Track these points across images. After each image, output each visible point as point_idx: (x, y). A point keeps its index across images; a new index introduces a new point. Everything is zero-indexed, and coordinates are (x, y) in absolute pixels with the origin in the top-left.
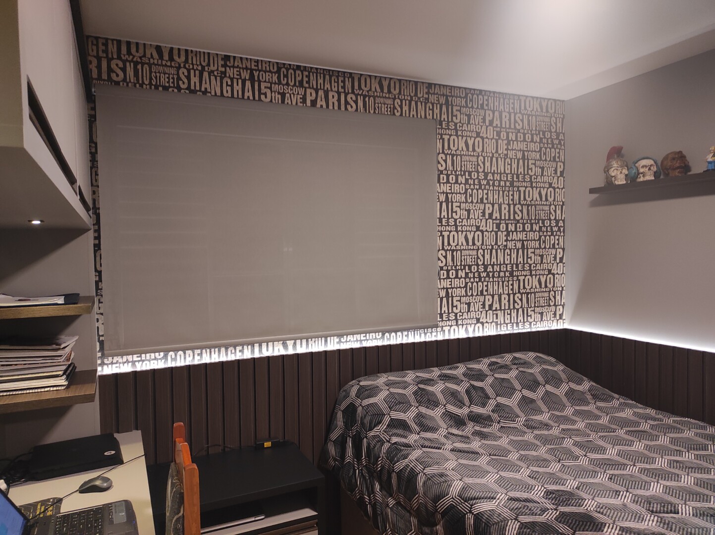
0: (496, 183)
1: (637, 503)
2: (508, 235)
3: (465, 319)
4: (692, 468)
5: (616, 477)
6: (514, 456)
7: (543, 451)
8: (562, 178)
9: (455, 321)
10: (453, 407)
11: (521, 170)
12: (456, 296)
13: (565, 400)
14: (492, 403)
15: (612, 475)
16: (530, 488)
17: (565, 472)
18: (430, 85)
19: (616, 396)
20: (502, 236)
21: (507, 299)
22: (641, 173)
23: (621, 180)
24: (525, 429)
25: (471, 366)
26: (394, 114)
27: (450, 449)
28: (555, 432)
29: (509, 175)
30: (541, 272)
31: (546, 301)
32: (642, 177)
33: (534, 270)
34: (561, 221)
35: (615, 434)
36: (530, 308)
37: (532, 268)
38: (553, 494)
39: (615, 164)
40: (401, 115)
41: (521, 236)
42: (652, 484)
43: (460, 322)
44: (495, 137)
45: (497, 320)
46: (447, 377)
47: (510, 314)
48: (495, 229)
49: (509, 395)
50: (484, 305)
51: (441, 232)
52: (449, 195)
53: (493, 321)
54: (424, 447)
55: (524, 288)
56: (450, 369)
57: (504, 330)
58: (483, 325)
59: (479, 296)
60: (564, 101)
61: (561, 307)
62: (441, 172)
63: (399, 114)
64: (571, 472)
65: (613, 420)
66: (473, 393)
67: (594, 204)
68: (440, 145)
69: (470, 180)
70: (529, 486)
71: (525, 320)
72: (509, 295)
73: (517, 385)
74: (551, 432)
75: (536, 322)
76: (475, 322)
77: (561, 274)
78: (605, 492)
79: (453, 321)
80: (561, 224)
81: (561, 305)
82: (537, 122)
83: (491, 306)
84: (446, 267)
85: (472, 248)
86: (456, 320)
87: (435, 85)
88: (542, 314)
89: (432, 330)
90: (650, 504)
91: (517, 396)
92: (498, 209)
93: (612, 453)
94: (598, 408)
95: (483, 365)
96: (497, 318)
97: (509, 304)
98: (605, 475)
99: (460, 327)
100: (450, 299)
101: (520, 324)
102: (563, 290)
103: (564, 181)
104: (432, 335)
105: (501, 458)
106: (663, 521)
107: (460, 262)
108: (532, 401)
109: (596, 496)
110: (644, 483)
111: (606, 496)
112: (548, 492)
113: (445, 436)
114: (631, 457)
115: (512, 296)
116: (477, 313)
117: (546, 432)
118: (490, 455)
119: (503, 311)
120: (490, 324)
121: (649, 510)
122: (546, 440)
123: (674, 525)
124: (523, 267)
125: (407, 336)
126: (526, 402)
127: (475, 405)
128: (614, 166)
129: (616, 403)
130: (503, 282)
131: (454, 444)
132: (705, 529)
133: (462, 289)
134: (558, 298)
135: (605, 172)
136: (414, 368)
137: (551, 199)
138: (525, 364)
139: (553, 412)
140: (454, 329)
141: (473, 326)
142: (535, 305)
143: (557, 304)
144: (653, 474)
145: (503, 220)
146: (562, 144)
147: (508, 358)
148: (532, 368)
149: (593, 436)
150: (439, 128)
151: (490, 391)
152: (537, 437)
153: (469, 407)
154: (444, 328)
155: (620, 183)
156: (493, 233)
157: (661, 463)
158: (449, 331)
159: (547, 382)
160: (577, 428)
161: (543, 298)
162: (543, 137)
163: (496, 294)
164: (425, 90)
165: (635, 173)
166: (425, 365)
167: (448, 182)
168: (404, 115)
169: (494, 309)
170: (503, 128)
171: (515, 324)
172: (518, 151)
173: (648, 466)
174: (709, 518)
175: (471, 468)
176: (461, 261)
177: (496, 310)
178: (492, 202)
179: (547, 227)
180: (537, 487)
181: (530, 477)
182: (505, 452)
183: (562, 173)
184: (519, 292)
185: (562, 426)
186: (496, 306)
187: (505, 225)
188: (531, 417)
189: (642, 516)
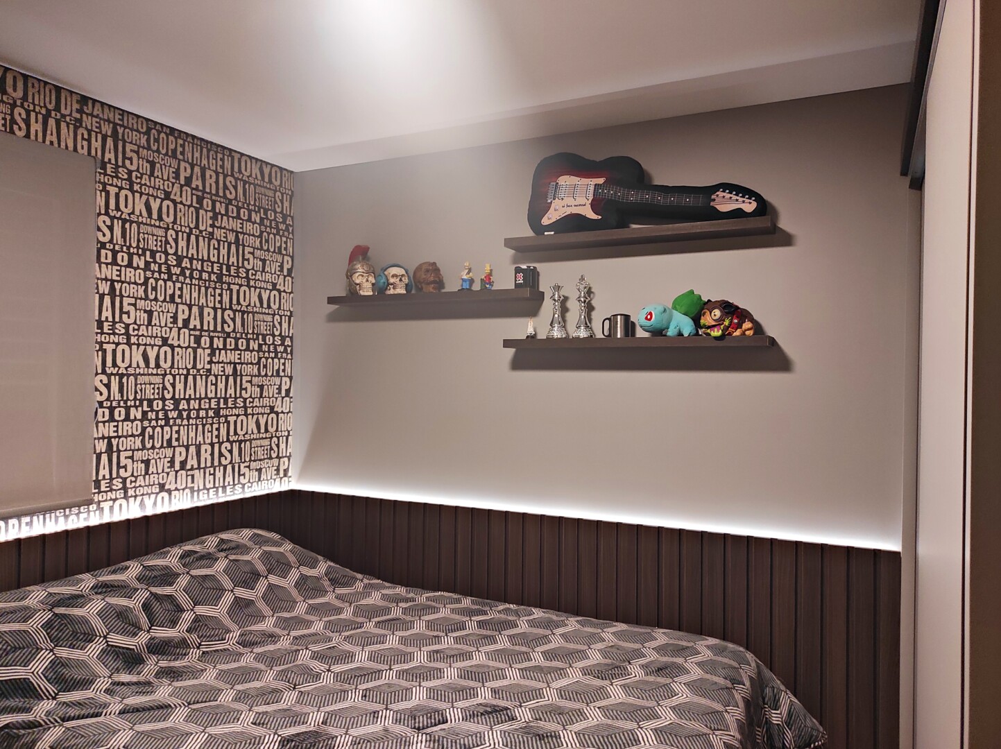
0: (196, 274)
1: (400, 722)
2: (212, 354)
3: (140, 486)
4: (453, 656)
5: (372, 692)
6: (226, 697)
7: (269, 679)
8: (290, 279)
9: (123, 491)
10: (119, 637)
11: (233, 259)
12: (126, 450)
13: (294, 593)
14: (188, 617)
15: (366, 690)
16: (257, 742)
17: (304, 703)
18: (84, 100)
19: (359, 576)
20: (204, 355)
21: (209, 451)
22: (392, 284)
23: (367, 291)
24: (241, 649)
25: (151, 563)
26: (12, 132)
27: (117, 712)
28: (284, 644)
29: (215, 265)
30: (261, 410)
31: (266, 452)
32: (392, 290)
33: (250, 407)
34: (288, 339)
35: (363, 630)
36: (244, 463)
37: (248, 405)
38: (292, 741)
39: (360, 268)
40: (28, 136)
41: (233, 356)
42: (414, 689)
43: (131, 492)
44: (194, 204)
45: (192, 485)
46: (108, 587)
47: (214, 474)
48: (192, 345)
49: (215, 601)
50: (172, 462)
51: (101, 343)
52: (116, 283)
53: (186, 487)
54: (68, 721)
55: (236, 433)
56: (114, 572)
57: (204, 500)
58: (170, 494)
59: (165, 448)
60: (292, 172)
61: (286, 459)
62: (103, 245)
63: (22, 133)
64: (312, 699)
65: (359, 611)
66: (156, 606)
67: (332, 318)
68: (101, 201)
69: (152, 265)
70: (255, 738)
71: (236, 482)
72: (212, 445)
73: (227, 583)
74: (278, 646)
75: (252, 483)
76: (158, 490)
77: (288, 413)
78: (360, 718)
79: (118, 492)
80: (288, 342)
81: (286, 457)
82: (257, 195)
83: (183, 464)
84: (109, 403)
85: (155, 372)
86: (125, 489)
87: (94, 101)
88: (259, 471)
89: (79, 509)
90: (415, 719)
91: (228, 599)
92: (197, 314)
93: (362, 659)
94: (338, 597)
95: (171, 558)
96: (193, 482)
97: (213, 459)
98: (357, 693)
99: (132, 500)
100: (115, 455)
101: (228, 488)
102: (289, 435)
103: (292, 283)
104: (78, 518)
105: (207, 704)
106: (433, 739)
107: (133, 395)
108: (249, 603)
109: (350, 727)
110: (404, 691)
111: (363, 724)
112: (284, 741)
113: (107, 691)
114: (386, 658)
115: (217, 446)
116: (161, 476)
117: (271, 647)
118: (189, 704)
119: (202, 470)
120: (181, 491)
121: (414, 728)
122: (271, 660)
123: (445, 739)
124: (235, 402)
125: (30, 524)
126: (240, 605)
127: (159, 626)
128: (359, 270)
129: (359, 586)
130: (204, 426)
131: (125, 701)
132: (478, 735)
133: (137, 438)
134: (282, 446)
135: (347, 278)
136: (42, 580)
137: (275, 307)
138: (239, 548)
139: (279, 615)
140: (121, 505)
141: (153, 496)
142: (250, 458)
143: (280, 455)
144: (413, 675)
145: (206, 331)
146: (291, 231)
147: (211, 541)
148: (248, 554)
149: (336, 639)
150: (100, 173)
151: (184, 600)
152: (259, 658)
153: (148, 632)
154: (102, 505)
155: (366, 294)
156: (190, 350)
157: (420, 658)
158: (111, 508)
159: (270, 571)
160: (314, 631)
161: (263, 448)
162: (264, 217)
163: (192, 445)
164: (76, 106)
165: (384, 283)
166: (66, 572)
167: (114, 262)
168: (33, 137)
169: (188, 467)
170: (207, 193)
171: (220, 489)
172: (230, 230)
173: (406, 666)
174: (479, 718)
175: (158, 736)
176: (136, 392)
177: (192, 469)
178: (188, 302)
179: (269, 345)
180: (267, 737)
181: (255, 724)
182: (213, 693)
183: (290, 271)
184: (228, 440)
185: (293, 633)
186: (192, 462)
187: (208, 339)
188: (249, 628)
189: (408, 739)
